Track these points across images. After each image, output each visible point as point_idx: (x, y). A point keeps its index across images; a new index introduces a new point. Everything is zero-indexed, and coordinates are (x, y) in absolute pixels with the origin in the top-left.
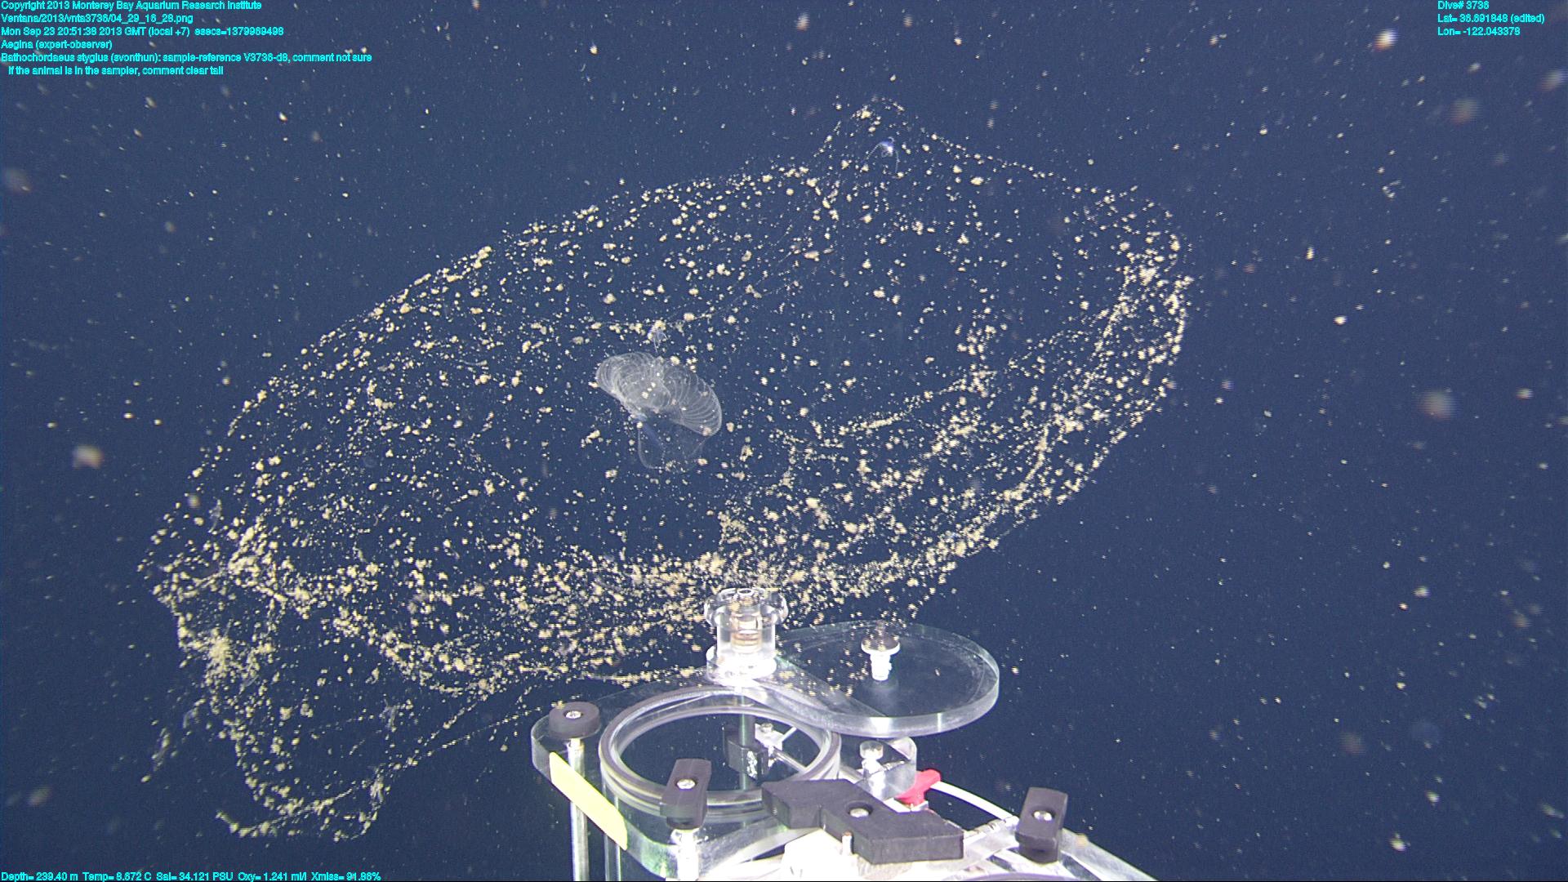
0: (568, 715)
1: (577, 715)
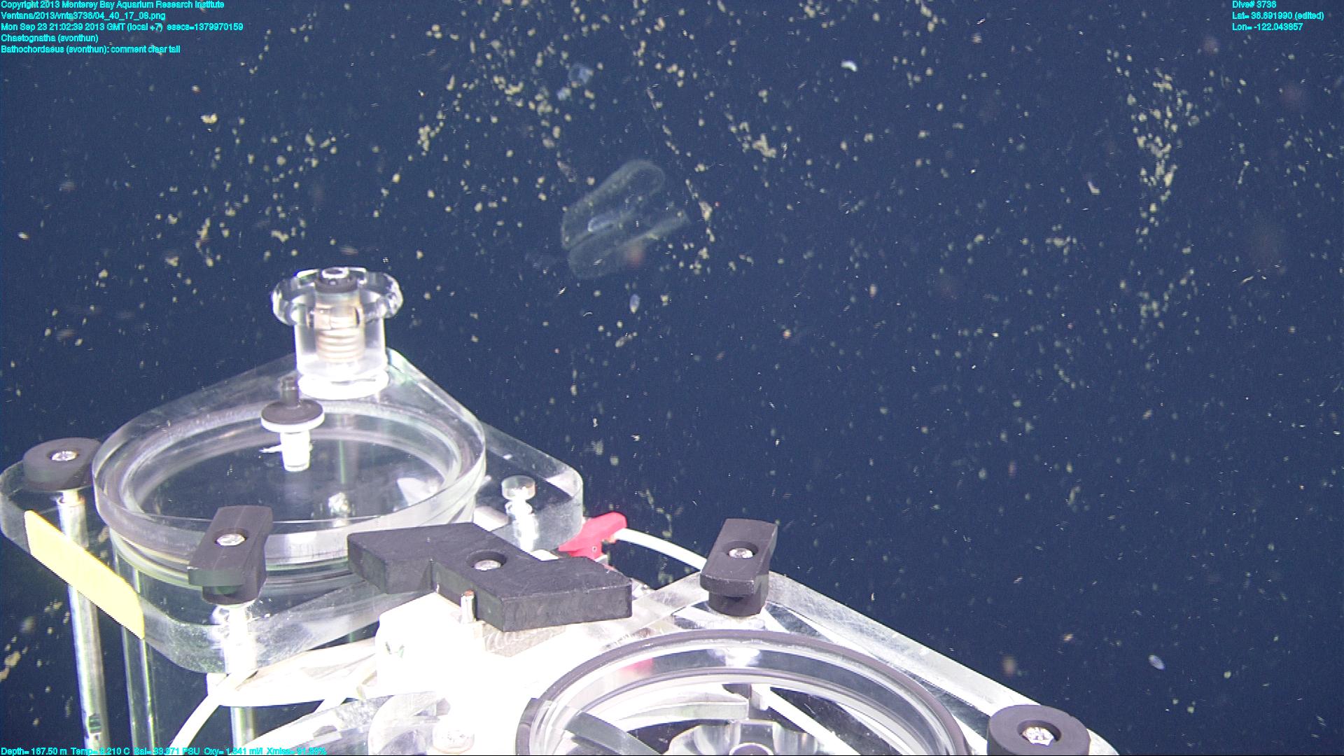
0: (56, 457)
1: (70, 456)
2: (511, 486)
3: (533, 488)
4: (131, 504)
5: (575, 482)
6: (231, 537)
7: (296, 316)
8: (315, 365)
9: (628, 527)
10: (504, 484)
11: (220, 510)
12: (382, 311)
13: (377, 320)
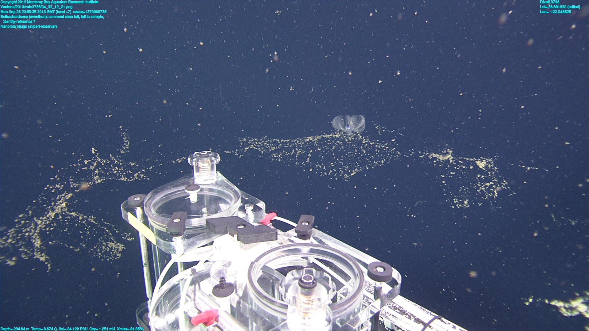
0: (135, 199)
1: (139, 199)
2: (247, 206)
3: (253, 207)
4: (153, 211)
5: (263, 205)
6: (177, 219)
7: (194, 163)
8: (198, 176)
9: (277, 216)
10: (245, 206)
11: (174, 213)
12: (215, 162)
13: (214, 164)
